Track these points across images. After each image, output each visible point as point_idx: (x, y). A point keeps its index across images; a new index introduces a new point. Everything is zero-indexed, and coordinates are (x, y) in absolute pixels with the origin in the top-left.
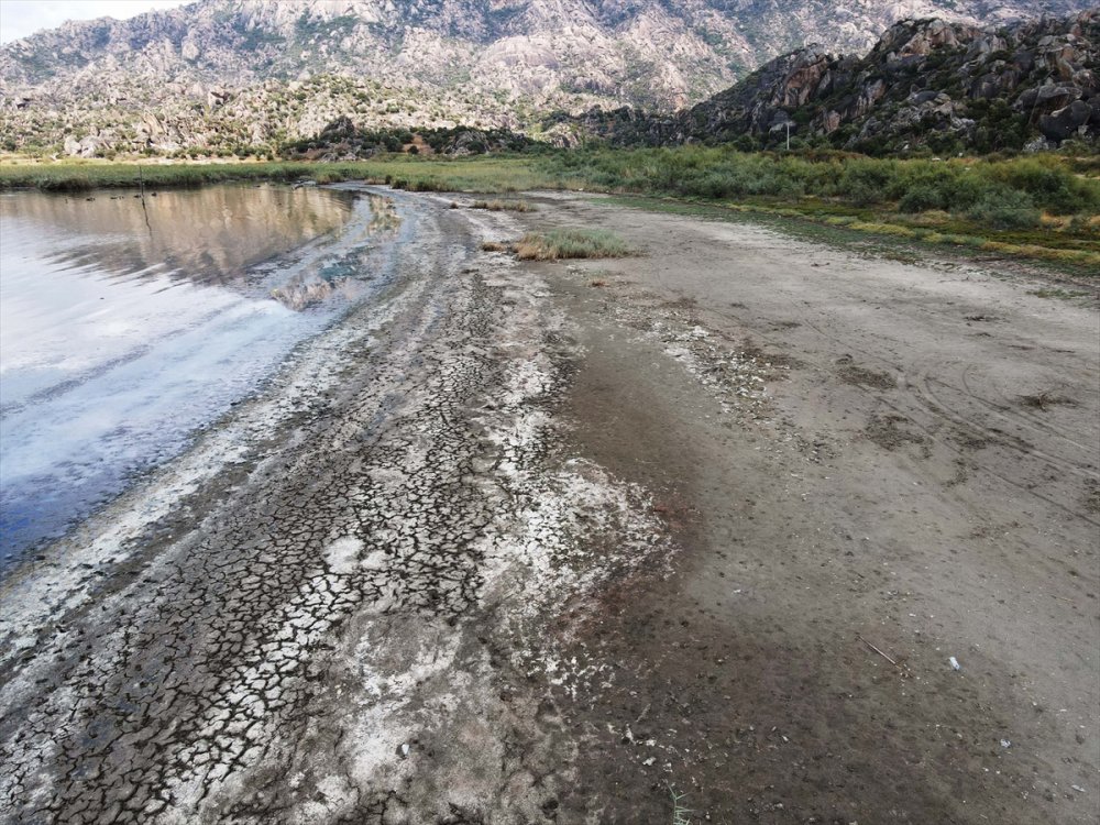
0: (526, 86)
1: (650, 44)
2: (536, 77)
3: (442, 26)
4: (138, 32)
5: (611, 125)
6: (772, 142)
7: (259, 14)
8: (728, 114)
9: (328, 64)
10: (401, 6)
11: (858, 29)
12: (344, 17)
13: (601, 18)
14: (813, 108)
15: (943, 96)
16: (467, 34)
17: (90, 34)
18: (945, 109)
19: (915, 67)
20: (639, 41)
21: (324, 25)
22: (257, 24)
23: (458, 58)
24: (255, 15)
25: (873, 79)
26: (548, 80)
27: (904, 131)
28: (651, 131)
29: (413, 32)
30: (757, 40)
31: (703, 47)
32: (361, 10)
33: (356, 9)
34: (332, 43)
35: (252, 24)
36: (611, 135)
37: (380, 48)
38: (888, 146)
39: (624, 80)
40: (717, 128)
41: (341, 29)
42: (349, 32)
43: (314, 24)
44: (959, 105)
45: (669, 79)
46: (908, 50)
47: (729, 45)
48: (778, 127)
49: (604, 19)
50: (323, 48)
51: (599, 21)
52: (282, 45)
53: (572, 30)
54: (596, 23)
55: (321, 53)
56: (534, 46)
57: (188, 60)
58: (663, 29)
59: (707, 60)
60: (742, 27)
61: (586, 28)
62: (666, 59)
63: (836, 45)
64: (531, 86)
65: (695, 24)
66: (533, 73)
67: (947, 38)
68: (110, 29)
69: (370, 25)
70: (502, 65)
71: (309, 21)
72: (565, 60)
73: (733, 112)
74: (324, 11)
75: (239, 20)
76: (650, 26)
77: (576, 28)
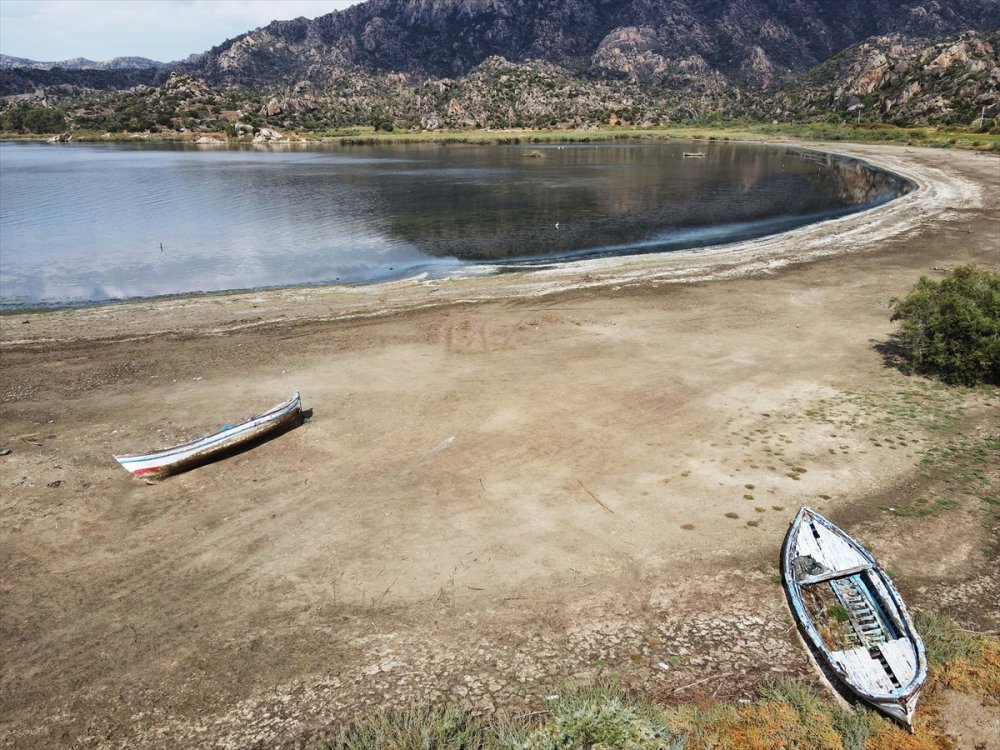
0: (640, 69)
1: (739, 29)
2: (647, 61)
3: (563, 18)
4: (326, 30)
5: (721, 102)
6: (848, 117)
7: (418, 12)
8: (815, 95)
9: (475, 52)
10: (530, 3)
11: (928, 12)
12: (486, 14)
13: (695, 6)
14: (877, 96)
15: (940, 98)
16: (584, 24)
17: (292, 31)
18: (940, 104)
19: (938, 74)
20: (730, 27)
21: (470, 21)
22: (416, 20)
23: (578, 45)
24: (415, 13)
25: (912, 81)
26: (657, 63)
27: (918, 114)
28: (754, 107)
29: (541, 24)
30: (834, 22)
31: (785, 29)
32: (499, 7)
33: (496, 6)
34: (477, 35)
35: (413, 20)
36: (722, 109)
37: (514, 38)
38: (909, 122)
39: (719, 61)
40: (806, 105)
41: (484, 24)
42: (489, 26)
43: (462, 19)
44: (946, 102)
45: (758, 60)
46: (936, 64)
47: (808, 27)
48: (853, 108)
49: (698, 7)
50: (471, 39)
51: (693, 9)
52: (437, 37)
53: (673, 19)
54: (691, 11)
55: (469, 43)
56: (642, 34)
57: (369, 51)
58: (750, 15)
59: (789, 41)
60: (821, 10)
61: (685, 18)
62: (753, 43)
63: (907, 27)
64: (644, 69)
65: (779, 9)
66: (645, 58)
67: (960, 56)
68: (306, 28)
69: (506, 18)
70: (617, 51)
71: (458, 17)
72: (668, 45)
73: (818, 94)
74: (469, 9)
75: (402, 18)
76: (738, 12)
77: (676, 17)
